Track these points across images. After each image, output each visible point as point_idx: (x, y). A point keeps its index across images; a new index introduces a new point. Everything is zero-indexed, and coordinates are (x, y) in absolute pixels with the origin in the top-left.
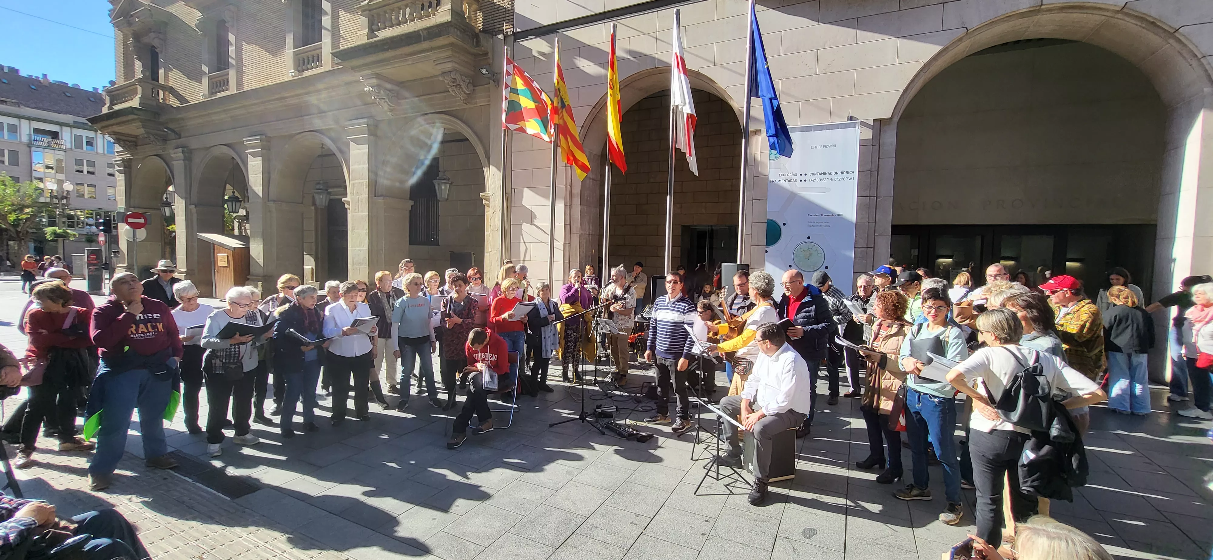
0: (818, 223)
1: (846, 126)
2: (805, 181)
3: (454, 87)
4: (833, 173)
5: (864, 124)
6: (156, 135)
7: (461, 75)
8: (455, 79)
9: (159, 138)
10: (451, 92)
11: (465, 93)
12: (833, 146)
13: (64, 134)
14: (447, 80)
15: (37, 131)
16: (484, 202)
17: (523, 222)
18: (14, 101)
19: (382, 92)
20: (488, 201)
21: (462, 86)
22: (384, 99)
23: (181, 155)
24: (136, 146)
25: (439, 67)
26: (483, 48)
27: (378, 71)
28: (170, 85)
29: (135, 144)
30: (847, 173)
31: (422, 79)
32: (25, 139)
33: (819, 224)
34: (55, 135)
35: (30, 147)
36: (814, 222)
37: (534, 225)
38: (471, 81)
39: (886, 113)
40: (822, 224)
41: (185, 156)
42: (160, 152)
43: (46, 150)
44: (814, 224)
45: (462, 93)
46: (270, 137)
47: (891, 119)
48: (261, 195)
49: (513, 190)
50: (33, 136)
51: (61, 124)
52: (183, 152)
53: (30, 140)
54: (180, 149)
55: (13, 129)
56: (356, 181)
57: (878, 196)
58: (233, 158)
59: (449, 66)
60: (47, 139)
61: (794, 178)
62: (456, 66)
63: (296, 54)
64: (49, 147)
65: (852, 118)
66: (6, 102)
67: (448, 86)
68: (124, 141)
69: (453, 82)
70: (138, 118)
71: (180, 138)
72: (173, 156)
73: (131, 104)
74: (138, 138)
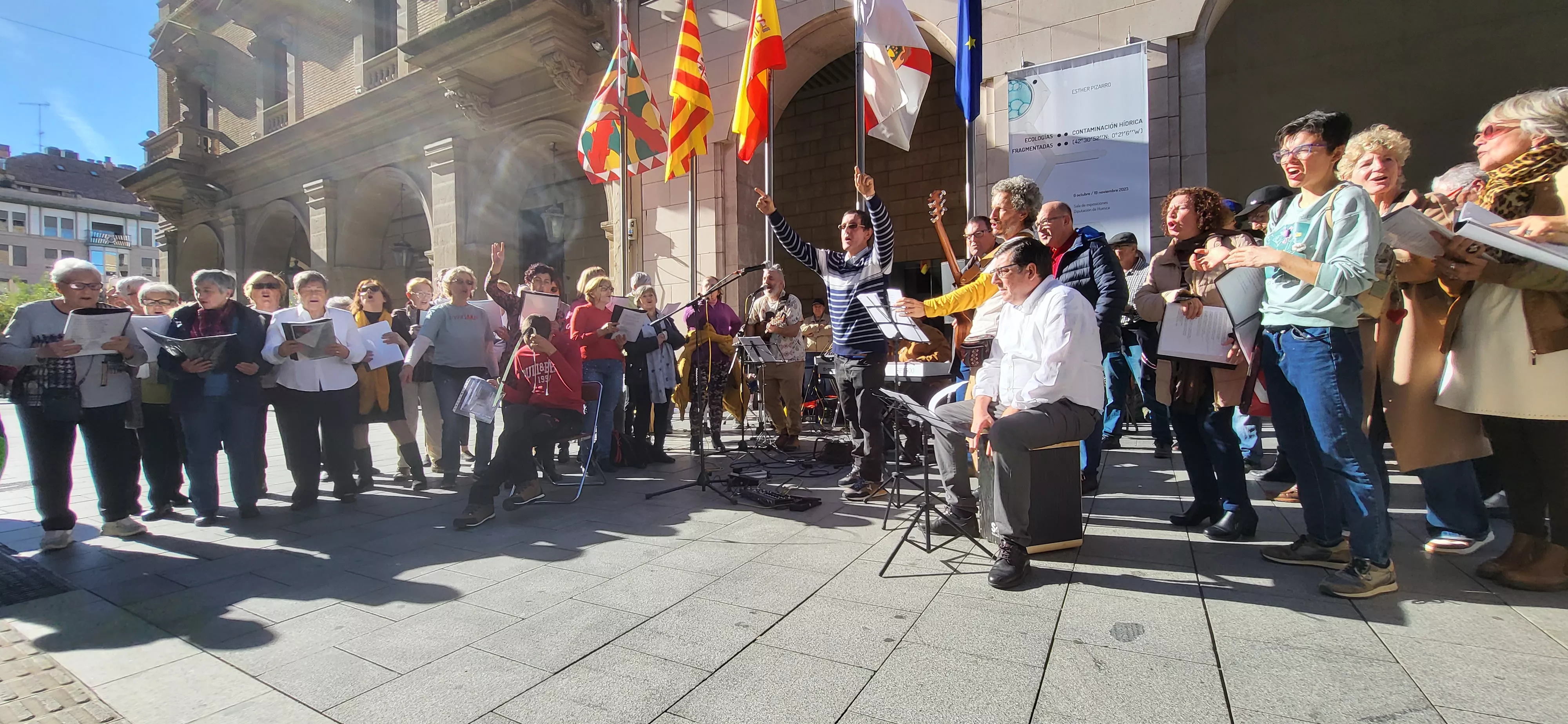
0: (1090, 205)
1: (1124, 52)
2: (1066, 143)
3: (560, 76)
4: (1109, 127)
5: (1151, 46)
6: (202, 195)
7: (569, 58)
8: (559, 63)
9: (205, 200)
10: (559, 86)
11: (575, 83)
12: (1106, 85)
13: (129, 228)
14: (550, 66)
15: (96, 226)
16: (607, 235)
17: (657, 256)
18: (69, 190)
19: (468, 96)
20: (611, 232)
21: (571, 74)
22: (471, 106)
23: (231, 218)
24: (181, 213)
25: (537, 49)
26: (596, 17)
27: (460, 66)
28: (221, 130)
29: (178, 211)
30: (1131, 123)
31: (520, 75)
32: (82, 236)
33: (1092, 208)
34: (118, 230)
35: (88, 246)
36: (1084, 206)
37: (674, 258)
38: (584, 67)
39: (1187, 25)
40: (1096, 207)
41: (236, 219)
42: (209, 218)
43: (107, 249)
44: (1083, 208)
45: (571, 83)
46: (336, 180)
47: (1194, 34)
48: (325, 258)
49: (644, 212)
50: (91, 233)
51: (126, 216)
52: (234, 214)
53: (88, 237)
54: (230, 211)
55: (68, 225)
56: (441, 225)
57: (1183, 155)
58: (295, 217)
59: (550, 45)
60: (108, 236)
61: (1048, 141)
62: (560, 43)
63: (366, 68)
64: (110, 245)
65: (1133, 40)
66: (61, 192)
67: (553, 76)
68: (165, 207)
69: (558, 69)
70: (178, 173)
71: (231, 197)
72: (222, 220)
73: (170, 156)
74: (181, 202)
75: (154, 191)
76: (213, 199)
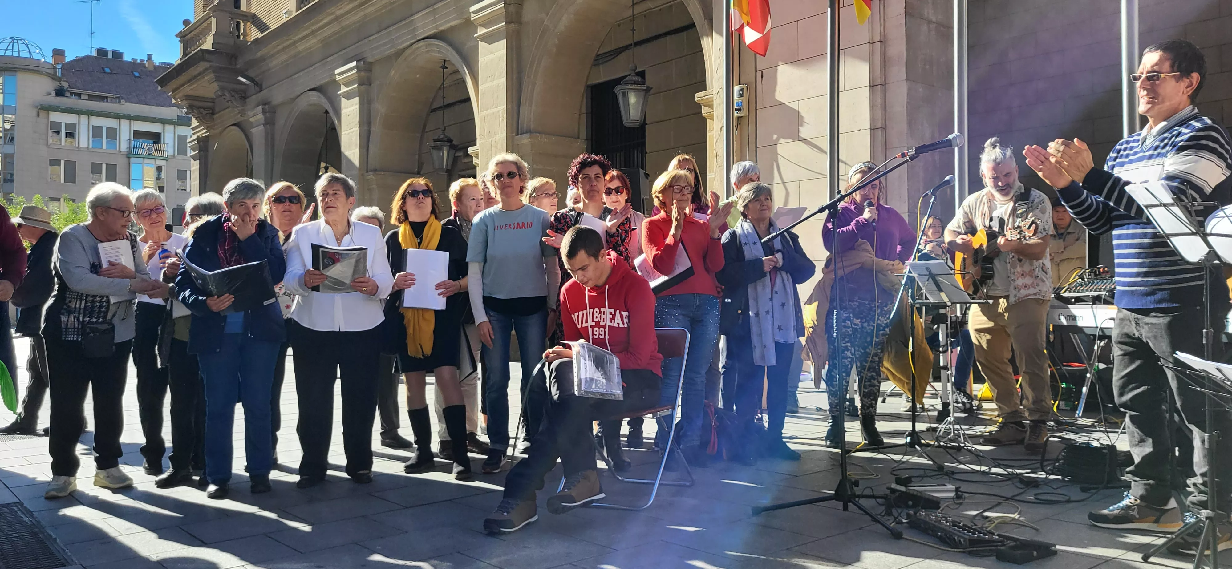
6: (234, 91)
9: (236, 96)
13: (166, 134)
15: (138, 134)
16: (705, 110)
17: (778, 139)
18: (115, 96)
20: (711, 106)
23: (260, 116)
24: (213, 114)
28: (253, 11)
29: (211, 112)
32: (124, 147)
34: (156, 138)
35: (129, 158)
37: (804, 140)
41: (266, 118)
42: (239, 119)
43: (146, 161)
46: (371, 63)
48: (357, 163)
49: (759, 74)
50: (133, 142)
51: (164, 122)
52: (264, 112)
53: (129, 148)
54: (260, 108)
55: (112, 134)
56: (489, 111)
58: (327, 112)
60: (147, 145)
64: (149, 156)
66: (107, 98)
68: (199, 108)
70: (210, 66)
71: (261, 91)
72: (252, 120)
73: (204, 47)
74: (213, 101)
75: (188, 90)
76: (243, 96)
